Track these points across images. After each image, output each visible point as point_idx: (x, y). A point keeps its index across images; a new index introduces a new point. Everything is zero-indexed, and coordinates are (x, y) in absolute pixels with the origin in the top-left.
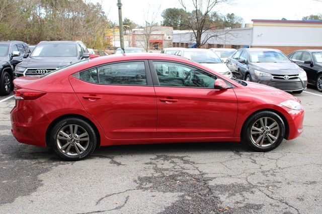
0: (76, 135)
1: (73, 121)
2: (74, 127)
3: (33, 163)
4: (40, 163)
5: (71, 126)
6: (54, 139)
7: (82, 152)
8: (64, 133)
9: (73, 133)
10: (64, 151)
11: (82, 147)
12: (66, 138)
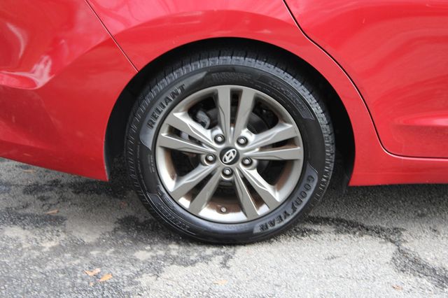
0: (245, 133)
1: (232, 69)
2: (235, 98)
3: (47, 245)
4: (77, 247)
5: (223, 94)
6: (143, 147)
7: (263, 210)
8: (189, 122)
9: (233, 122)
10: (185, 202)
11: (267, 187)
12: (200, 143)
